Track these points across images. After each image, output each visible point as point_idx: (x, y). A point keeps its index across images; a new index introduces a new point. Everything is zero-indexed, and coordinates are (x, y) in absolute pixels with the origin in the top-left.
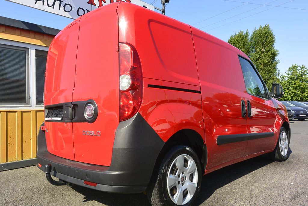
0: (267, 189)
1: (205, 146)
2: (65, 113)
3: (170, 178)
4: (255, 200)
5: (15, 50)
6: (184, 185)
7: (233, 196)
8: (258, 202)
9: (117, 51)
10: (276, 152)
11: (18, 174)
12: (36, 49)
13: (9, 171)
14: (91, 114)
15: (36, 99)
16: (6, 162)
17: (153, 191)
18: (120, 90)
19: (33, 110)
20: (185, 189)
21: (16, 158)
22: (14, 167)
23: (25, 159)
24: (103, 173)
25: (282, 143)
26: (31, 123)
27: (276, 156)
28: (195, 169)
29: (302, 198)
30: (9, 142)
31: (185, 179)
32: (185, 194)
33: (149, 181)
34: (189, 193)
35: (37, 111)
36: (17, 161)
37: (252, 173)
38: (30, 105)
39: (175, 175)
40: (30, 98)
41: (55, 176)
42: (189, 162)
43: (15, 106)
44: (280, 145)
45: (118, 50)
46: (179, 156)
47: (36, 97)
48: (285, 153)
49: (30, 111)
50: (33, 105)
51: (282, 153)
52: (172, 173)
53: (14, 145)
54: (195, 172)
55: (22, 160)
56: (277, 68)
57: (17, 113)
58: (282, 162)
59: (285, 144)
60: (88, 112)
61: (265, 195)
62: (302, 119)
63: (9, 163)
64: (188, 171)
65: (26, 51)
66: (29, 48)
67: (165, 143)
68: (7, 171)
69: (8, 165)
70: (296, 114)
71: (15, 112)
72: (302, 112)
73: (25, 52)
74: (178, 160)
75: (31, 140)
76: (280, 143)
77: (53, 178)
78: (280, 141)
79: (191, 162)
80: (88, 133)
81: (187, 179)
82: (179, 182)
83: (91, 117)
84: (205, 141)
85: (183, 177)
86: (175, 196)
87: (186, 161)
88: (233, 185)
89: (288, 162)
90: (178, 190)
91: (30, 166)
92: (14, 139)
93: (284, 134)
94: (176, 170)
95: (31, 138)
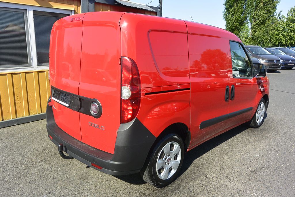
0: (236, 161)
1: (189, 132)
2: (72, 102)
3: (159, 163)
4: (225, 172)
5: (13, 12)
6: (169, 164)
7: (209, 167)
8: (227, 175)
9: (119, 63)
10: (253, 120)
11: (29, 131)
12: (33, 11)
13: (20, 125)
14: (96, 111)
15: (37, 60)
16: (16, 118)
17: (145, 172)
18: (121, 99)
19: (35, 71)
20: (170, 167)
21: (23, 114)
22: (23, 122)
23: (31, 115)
24: (107, 161)
25: (259, 113)
26: (34, 83)
27: (252, 124)
28: (179, 151)
29: (262, 172)
30: (16, 101)
31: (171, 159)
32: (170, 170)
33: (142, 166)
34: (173, 169)
35: (38, 72)
36: (25, 117)
37: (229, 141)
38: (32, 67)
39: (163, 159)
40: (31, 59)
41: (66, 151)
42: (175, 146)
43: (19, 68)
44: (257, 116)
45: (121, 63)
46: (167, 144)
47: (37, 58)
48: (260, 121)
49: (32, 72)
50: (34, 66)
51: (258, 122)
52: (160, 158)
53: (21, 103)
54: (179, 153)
55: (29, 116)
56: (277, 7)
57: (21, 74)
58: (256, 129)
59: (262, 113)
60: (94, 109)
61: (234, 168)
62: (290, 68)
63: (18, 119)
64: (173, 154)
65: (24, 12)
66: (26, 10)
67: (156, 138)
68: (18, 126)
69: (18, 120)
70: (285, 63)
71: (19, 73)
72: (290, 61)
73: (22, 13)
74: (166, 148)
75: (36, 98)
76: (257, 114)
77: (64, 153)
78: (258, 112)
79: (176, 146)
80: (93, 125)
81: (172, 159)
82: (166, 163)
83: (96, 113)
84: (189, 129)
85: (169, 159)
86: (162, 174)
87: (172, 146)
88: (211, 155)
89: (261, 129)
90: (164, 170)
91: (37, 121)
92: (21, 98)
93: (262, 104)
94: (163, 155)
95: (36, 96)
